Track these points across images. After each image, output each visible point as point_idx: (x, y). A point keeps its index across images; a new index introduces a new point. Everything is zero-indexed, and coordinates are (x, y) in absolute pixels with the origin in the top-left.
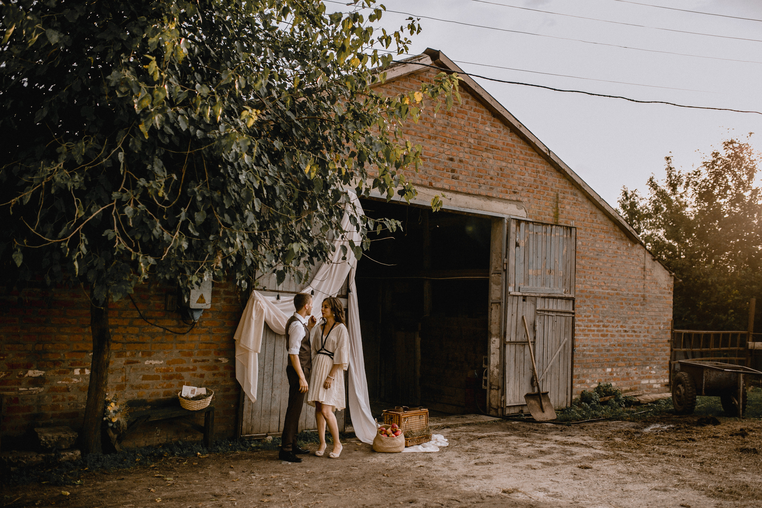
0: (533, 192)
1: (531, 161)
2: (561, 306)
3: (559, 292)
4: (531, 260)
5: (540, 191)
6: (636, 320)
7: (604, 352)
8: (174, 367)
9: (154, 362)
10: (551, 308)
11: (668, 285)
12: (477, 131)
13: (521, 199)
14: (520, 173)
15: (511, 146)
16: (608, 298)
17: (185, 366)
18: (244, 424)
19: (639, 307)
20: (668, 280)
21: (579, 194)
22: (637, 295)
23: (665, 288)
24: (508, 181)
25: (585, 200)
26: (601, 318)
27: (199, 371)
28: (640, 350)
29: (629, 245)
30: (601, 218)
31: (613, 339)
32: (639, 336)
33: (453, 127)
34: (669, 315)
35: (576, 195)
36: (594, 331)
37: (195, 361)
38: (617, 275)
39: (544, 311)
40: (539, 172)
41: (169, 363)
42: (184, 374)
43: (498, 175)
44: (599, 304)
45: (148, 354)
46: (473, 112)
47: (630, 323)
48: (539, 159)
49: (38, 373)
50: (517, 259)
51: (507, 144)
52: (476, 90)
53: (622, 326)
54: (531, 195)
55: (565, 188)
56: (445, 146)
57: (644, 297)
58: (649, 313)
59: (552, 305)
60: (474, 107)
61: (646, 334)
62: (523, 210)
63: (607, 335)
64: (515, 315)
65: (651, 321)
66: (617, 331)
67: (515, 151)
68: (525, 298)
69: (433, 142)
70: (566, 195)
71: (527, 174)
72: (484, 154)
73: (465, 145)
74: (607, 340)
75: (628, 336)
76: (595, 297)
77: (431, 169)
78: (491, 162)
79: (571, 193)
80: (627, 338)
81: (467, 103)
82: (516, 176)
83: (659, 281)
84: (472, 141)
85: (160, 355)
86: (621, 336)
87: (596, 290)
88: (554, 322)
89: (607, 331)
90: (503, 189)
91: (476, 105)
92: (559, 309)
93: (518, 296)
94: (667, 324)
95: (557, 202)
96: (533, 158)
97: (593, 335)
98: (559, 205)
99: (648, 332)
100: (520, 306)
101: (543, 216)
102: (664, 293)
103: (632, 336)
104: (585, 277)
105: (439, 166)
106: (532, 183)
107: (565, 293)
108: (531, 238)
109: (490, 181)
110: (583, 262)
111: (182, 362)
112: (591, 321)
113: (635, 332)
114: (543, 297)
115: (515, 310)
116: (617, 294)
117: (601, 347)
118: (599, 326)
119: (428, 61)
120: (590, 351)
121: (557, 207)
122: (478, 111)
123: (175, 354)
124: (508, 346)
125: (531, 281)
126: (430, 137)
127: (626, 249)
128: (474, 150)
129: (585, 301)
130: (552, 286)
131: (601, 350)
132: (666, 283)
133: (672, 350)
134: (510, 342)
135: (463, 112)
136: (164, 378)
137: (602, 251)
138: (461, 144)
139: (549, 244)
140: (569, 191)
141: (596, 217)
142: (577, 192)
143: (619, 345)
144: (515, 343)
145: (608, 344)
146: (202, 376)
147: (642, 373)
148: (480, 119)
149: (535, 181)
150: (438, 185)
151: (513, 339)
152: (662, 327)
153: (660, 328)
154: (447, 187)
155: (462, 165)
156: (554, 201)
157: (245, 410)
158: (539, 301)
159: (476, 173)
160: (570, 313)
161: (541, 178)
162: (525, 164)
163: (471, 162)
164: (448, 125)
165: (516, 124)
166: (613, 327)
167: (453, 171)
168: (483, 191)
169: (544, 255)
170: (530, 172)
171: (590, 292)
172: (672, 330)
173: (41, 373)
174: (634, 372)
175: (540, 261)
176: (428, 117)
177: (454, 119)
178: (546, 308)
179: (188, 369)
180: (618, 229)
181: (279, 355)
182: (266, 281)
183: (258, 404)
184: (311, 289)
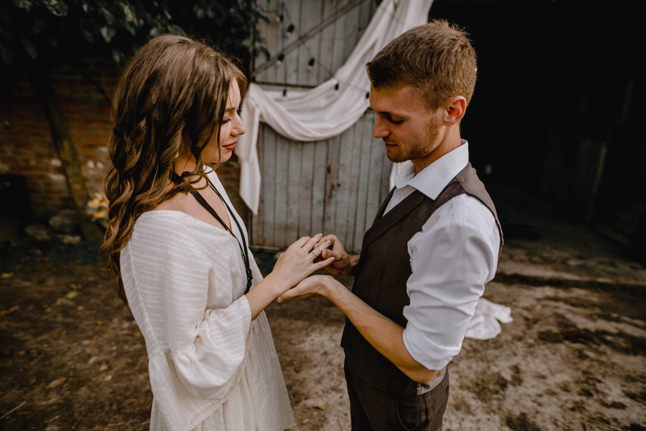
49: (58, 162)
173: (60, 162)
181: (295, 165)
182: (270, 71)
183: (269, 217)
184: (333, 82)
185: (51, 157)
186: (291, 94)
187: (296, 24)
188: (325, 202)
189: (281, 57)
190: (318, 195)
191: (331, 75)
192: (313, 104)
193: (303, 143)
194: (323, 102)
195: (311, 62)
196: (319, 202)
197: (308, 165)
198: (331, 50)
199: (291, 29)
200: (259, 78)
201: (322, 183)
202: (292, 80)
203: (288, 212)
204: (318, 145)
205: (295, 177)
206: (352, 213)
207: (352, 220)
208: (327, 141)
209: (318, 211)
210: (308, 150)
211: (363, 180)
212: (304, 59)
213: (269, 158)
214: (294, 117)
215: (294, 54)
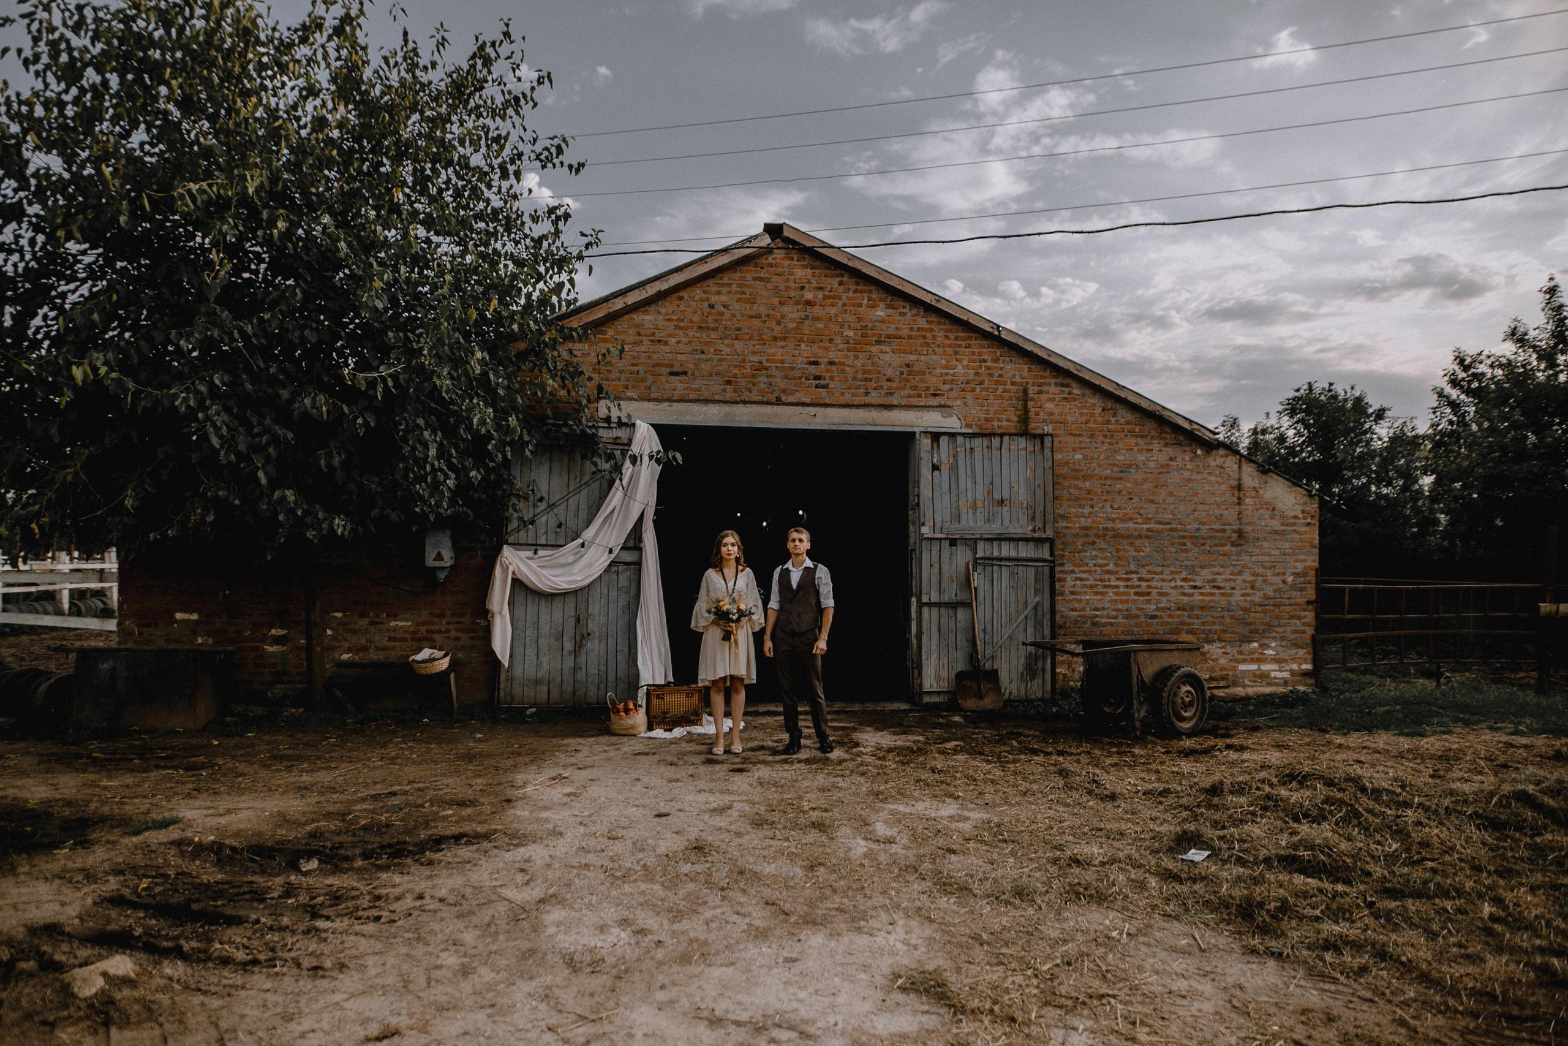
0: (973, 390)
1: (969, 346)
2: (1025, 551)
3: (1019, 531)
4: (962, 487)
5: (987, 389)
6: (1221, 570)
7: (1142, 619)
8: (423, 629)
9: (401, 624)
10: (1005, 553)
11: (1303, 512)
12: (860, 319)
13: (949, 403)
14: (946, 367)
15: (926, 330)
16: (1147, 537)
17: (436, 628)
18: (502, 694)
19: (1227, 548)
20: (1305, 503)
21: (1074, 385)
22: (1224, 531)
23: (1295, 517)
24: (922, 380)
25: (1088, 392)
26: (1132, 567)
27: (453, 634)
28: (1232, 617)
29: (1199, 452)
30: (1124, 415)
31: (1164, 599)
32: (1231, 595)
33: (817, 319)
34: (1311, 561)
35: (1067, 386)
36: (1118, 587)
37: (448, 623)
38: (1170, 500)
39: (993, 559)
40: (984, 361)
41: (418, 624)
42: (434, 636)
43: (902, 373)
44: (1127, 547)
45: (394, 616)
46: (851, 294)
47: (1206, 574)
48: (985, 343)
49: (282, 632)
50: (936, 488)
51: (919, 329)
52: (850, 264)
53: (1184, 580)
54: (970, 396)
55: (1043, 377)
56: (803, 346)
57: (1240, 533)
58: (1254, 559)
59: (1007, 550)
60: (853, 287)
61: (1249, 591)
62: (954, 419)
63: (1149, 594)
64: (936, 566)
65: (1260, 570)
66: (1175, 587)
67: (934, 337)
68: (953, 542)
69: (782, 343)
70: (1045, 388)
71: (960, 367)
72: (874, 349)
73: (838, 340)
74: (1148, 602)
75: (1202, 594)
76: (1118, 536)
77: (778, 380)
78: (887, 357)
79: (1056, 384)
80: (1197, 597)
81: (841, 283)
82: (938, 371)
83: (1279, 506)
84: (851, 334)
85: (407, 615)
86: (1184, 594)
87: (1119, 525)
88: (1011, 574)
89: (1149, 587)
90: (912, 393)
91: (857, 284)
92: (1023, 554)
93: (940, 539)
94: (1304, 574)
95: (1026, 401)
96: (973, 342)
97: (1116, 594)
98: (1030, 404)
99: (1253, 588)
100: (946, 554)
101: (995, 424)
102: (1294, 524)
103: (1213, 594)
104: (1092, 507)
105: (792, 374)
106: (971, 377)
107: (1034, 531)
108: (961, 456)
109: (886, 384)
110: (1088, 484)
111: (433, 623)
112: (1109, 572)
113: (1219, 588)
114: (987, 539)
115: (935, 559)
116: (1171, 530)
117: (1135, 612)
118: (1128, 580)
119: (767, 240)
120: (1108, 617)
121: (1025, 406)
122: (862, 292)
123: (424, 615)
124: (925, 610)
125: (964, 517)
126: (775, 339)
127: (1191, 460)
128: (854, 347)
129: (1093, 543)
130: (1006, 522)
131: (1137, 616)
132: (1299, 508)
133: (1317, 617)
134: (930, 605)
135: (834, 297)
136: (413, 640)
137: (1130, 466)
138: (831, 341)
139: (996, 464)
140: (1053, 381)
141: (1115, 415)
142: (1068, 381)
143: (1179, 609)
144: (938, 605)
145: (1153, 607)
146: (457, 639)
147: (1240, 653)
148: (865, 302)
149: (976, 374)
150: (791, 399)
151: (935, 598)
152: (1290, 579)
153: (1284, 582)
154: (807, 400)
155: (833, 368)
156: (1018, 399)
157: (503, 677)
158: (981, 546)
159: (860, 375)
160: (1044, 560)
161: (988, 368)
162: (956, 353)
163: (849, 361)
164: (807, 317)
165: (928, 299)
166: (1163, 580)
167: (817, 378)
168: (874, 397)
169: (987, 480)
170: (965, 363)
171: (1106, 529)
172: (1317, 585)
173: (284, 632)
174: (1220, 651)
175: (979, 488)
176: (771, 312)
177: (817, 311)
178: (996, 554)
179: (440, 632)
180: (1168, 430)
181: (545, 617)
182: (522, 534)
183: (518, 672)
184: (580, 541)
185: (272, 626)
186: (541, 553)
187: (545, 495)
188: (576, 652)
189: (532, 522)
190: (568, 646)
191: (577, 536)
192: (562, 560)
193: (553, 595)
194: (571, 559)
195: (560, 526)
196: (570, 652)
197: (557, 616)
198: (576, 515)
199: (541, 499)
200: (511, 540)
201: (572, 633)
202: (542, 541)
203: (538, 666)
204: (567, 598)
205: (545, 628)
206: (603, 662)
207: (603, 669)
208: (575, 592)
209: (569, 662)
210: (558, 604)
211: (612, 628)
212: (553, 523)
213: (520, 612)
214: (544, 572)
215: (544, 519)
